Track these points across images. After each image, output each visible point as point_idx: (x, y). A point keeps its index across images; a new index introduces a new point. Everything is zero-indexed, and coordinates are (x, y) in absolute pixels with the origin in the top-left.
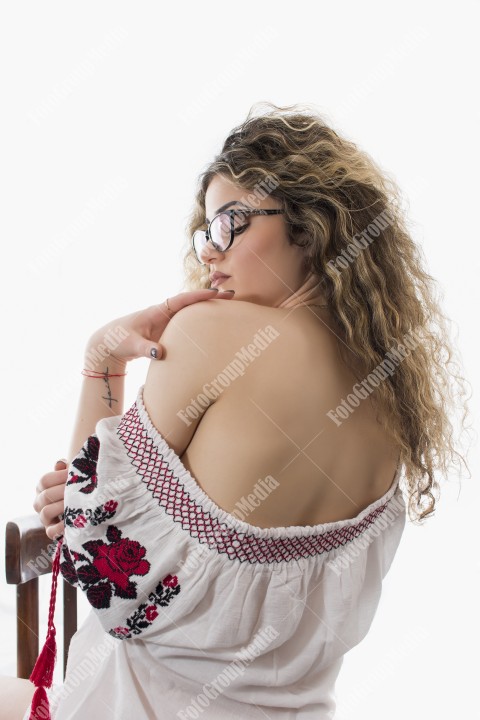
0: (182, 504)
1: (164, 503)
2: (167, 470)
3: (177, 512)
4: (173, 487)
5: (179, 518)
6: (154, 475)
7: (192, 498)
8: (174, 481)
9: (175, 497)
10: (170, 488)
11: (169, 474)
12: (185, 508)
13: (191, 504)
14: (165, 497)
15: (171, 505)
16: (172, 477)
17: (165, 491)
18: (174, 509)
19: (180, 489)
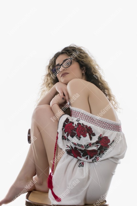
0: (109, 126)
1: (106, 128)
2: (101, 122)
3: (110, 128)
4: (105, 124)
5: (110, 129)
6: (100, 124)
7: (110, 123)
8: (104, 123)
9: (107, 125)
10: (105, 125)
11: (102, 122)
12: (110, 126)
13: (111, 125)
14: (105, 127)
15: (107, 128)
16: (103, 122)
17: (104, 126)
18: (109, 128)
19: (107, 123)
